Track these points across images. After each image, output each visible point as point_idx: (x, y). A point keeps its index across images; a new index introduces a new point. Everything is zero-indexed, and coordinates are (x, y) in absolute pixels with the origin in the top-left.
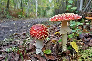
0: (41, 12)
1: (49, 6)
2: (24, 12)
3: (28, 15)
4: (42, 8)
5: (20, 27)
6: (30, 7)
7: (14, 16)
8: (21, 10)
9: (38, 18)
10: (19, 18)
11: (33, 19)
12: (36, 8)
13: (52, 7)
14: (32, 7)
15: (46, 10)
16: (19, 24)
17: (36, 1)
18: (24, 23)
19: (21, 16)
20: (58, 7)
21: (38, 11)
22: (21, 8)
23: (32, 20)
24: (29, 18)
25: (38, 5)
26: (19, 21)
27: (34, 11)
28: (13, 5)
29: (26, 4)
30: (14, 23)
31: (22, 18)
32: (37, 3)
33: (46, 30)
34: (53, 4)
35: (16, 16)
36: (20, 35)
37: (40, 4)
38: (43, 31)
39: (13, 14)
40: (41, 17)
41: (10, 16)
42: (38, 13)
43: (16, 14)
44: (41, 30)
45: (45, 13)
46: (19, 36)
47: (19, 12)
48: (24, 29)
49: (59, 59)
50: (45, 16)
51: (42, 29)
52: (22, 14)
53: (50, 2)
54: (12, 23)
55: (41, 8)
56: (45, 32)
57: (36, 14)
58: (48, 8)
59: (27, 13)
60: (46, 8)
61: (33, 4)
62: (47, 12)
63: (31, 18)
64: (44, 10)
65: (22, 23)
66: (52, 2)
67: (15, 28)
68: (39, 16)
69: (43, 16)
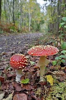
0: (35, 26)
1: (44, 19)
2: (16, 26)
3: (20, 30)
4: (36, 21)
5: (11, 44)
6: (23, 21)
7: (6, 30)
8: (13, 24)
9: (31, 33)
10: (10, 33)
11: (25, 33)
12: (29, 22)
13: (47, 21)
14: (25, 20)
15: (39, 24)
16: (10, 40)
17: (30, 14)
18: (15, 38)
19: (12, 30)
20: (53, 20)
21: (31, 25)
22: (13, 21)
23: (24, 35)
24: (21, 32)
25: (32, 18)
26: (11, 36)
27: (27, 25)
28: (5, 18)
29: (19, 17)
30: (5, 39)
31: (13, 32)
32: (30, 16)
33: (24, 61)
34: (48, 17)
35: (8, 31)
36: (8, 55)
37: (33, 17)
38: (21, 62)
39: (4, 28)
40: (34, 32)
41: (1, 30)
42: (31, 27)
43: (8, 28)
44: (19, 62)
45: (39, 27)
46: (7, 57)
47: (11, 26)
48: (14, 46)
49: (34, 89)
50: (38, 30)
51: (20, 60)
52: (14, 28)
53: (45, 15)
54: (3, 39)
55: (34, 22)
56: (23, 63)
57: (29, 28)
58: (43, 22)
59: (19, 27)
60: (40, 21)
61: (26, 17)
62: (41, 26)
63: (24, 32)
64: (37, 24)
65: (13, 39)
66: (47, 14)
67: (5, 45)
68: (32, 31)
69: (37, 31)
